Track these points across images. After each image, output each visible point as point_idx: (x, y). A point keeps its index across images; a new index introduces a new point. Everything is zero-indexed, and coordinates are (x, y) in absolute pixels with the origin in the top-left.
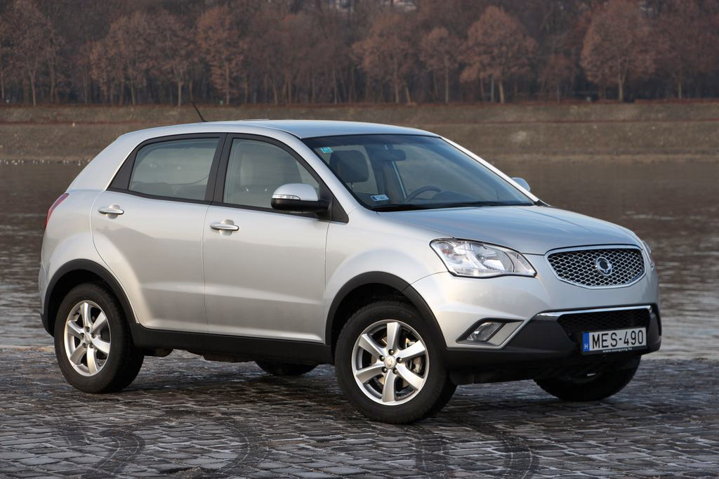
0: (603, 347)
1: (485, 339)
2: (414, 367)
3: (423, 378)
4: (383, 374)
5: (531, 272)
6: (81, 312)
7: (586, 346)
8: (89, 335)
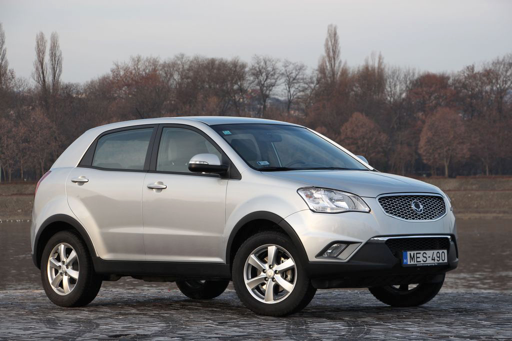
0: (417, 262)
1: (335, 256)
2: (286, 276)
3: (293, 284)
4: (265, 282)
5: (367, 209)
6: (59, 251)
7: (405, 261)
8: (65, 267)
